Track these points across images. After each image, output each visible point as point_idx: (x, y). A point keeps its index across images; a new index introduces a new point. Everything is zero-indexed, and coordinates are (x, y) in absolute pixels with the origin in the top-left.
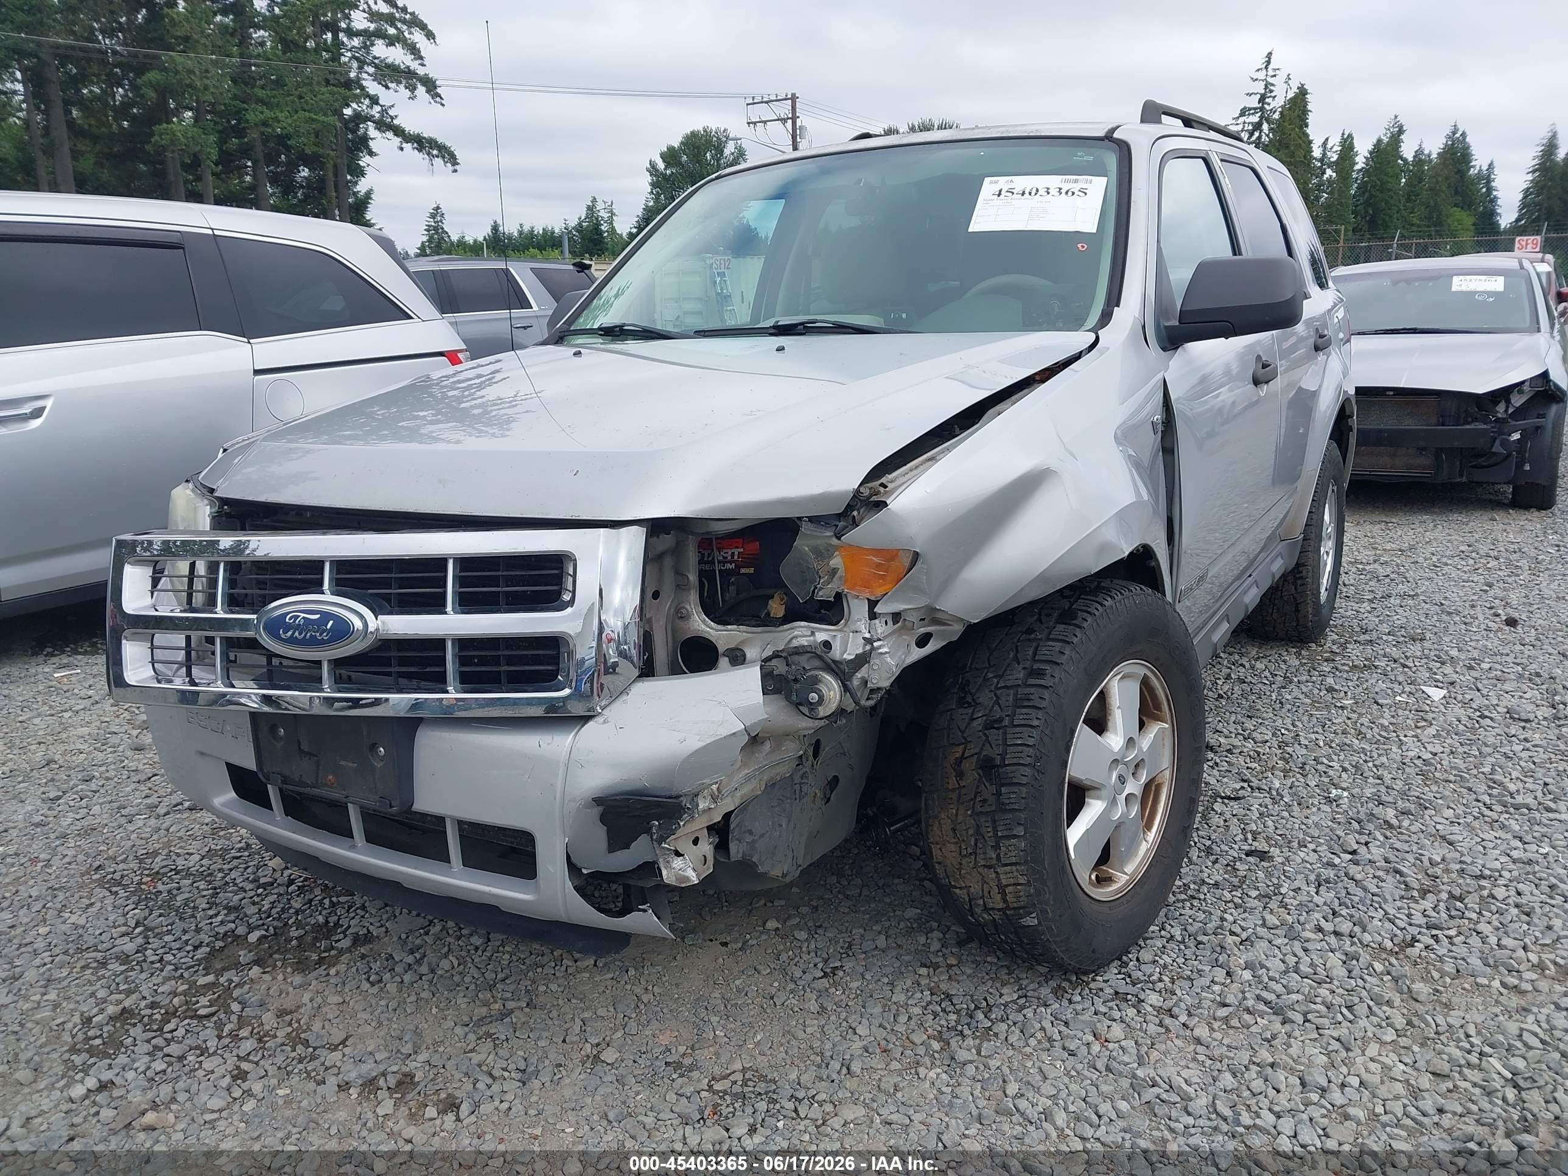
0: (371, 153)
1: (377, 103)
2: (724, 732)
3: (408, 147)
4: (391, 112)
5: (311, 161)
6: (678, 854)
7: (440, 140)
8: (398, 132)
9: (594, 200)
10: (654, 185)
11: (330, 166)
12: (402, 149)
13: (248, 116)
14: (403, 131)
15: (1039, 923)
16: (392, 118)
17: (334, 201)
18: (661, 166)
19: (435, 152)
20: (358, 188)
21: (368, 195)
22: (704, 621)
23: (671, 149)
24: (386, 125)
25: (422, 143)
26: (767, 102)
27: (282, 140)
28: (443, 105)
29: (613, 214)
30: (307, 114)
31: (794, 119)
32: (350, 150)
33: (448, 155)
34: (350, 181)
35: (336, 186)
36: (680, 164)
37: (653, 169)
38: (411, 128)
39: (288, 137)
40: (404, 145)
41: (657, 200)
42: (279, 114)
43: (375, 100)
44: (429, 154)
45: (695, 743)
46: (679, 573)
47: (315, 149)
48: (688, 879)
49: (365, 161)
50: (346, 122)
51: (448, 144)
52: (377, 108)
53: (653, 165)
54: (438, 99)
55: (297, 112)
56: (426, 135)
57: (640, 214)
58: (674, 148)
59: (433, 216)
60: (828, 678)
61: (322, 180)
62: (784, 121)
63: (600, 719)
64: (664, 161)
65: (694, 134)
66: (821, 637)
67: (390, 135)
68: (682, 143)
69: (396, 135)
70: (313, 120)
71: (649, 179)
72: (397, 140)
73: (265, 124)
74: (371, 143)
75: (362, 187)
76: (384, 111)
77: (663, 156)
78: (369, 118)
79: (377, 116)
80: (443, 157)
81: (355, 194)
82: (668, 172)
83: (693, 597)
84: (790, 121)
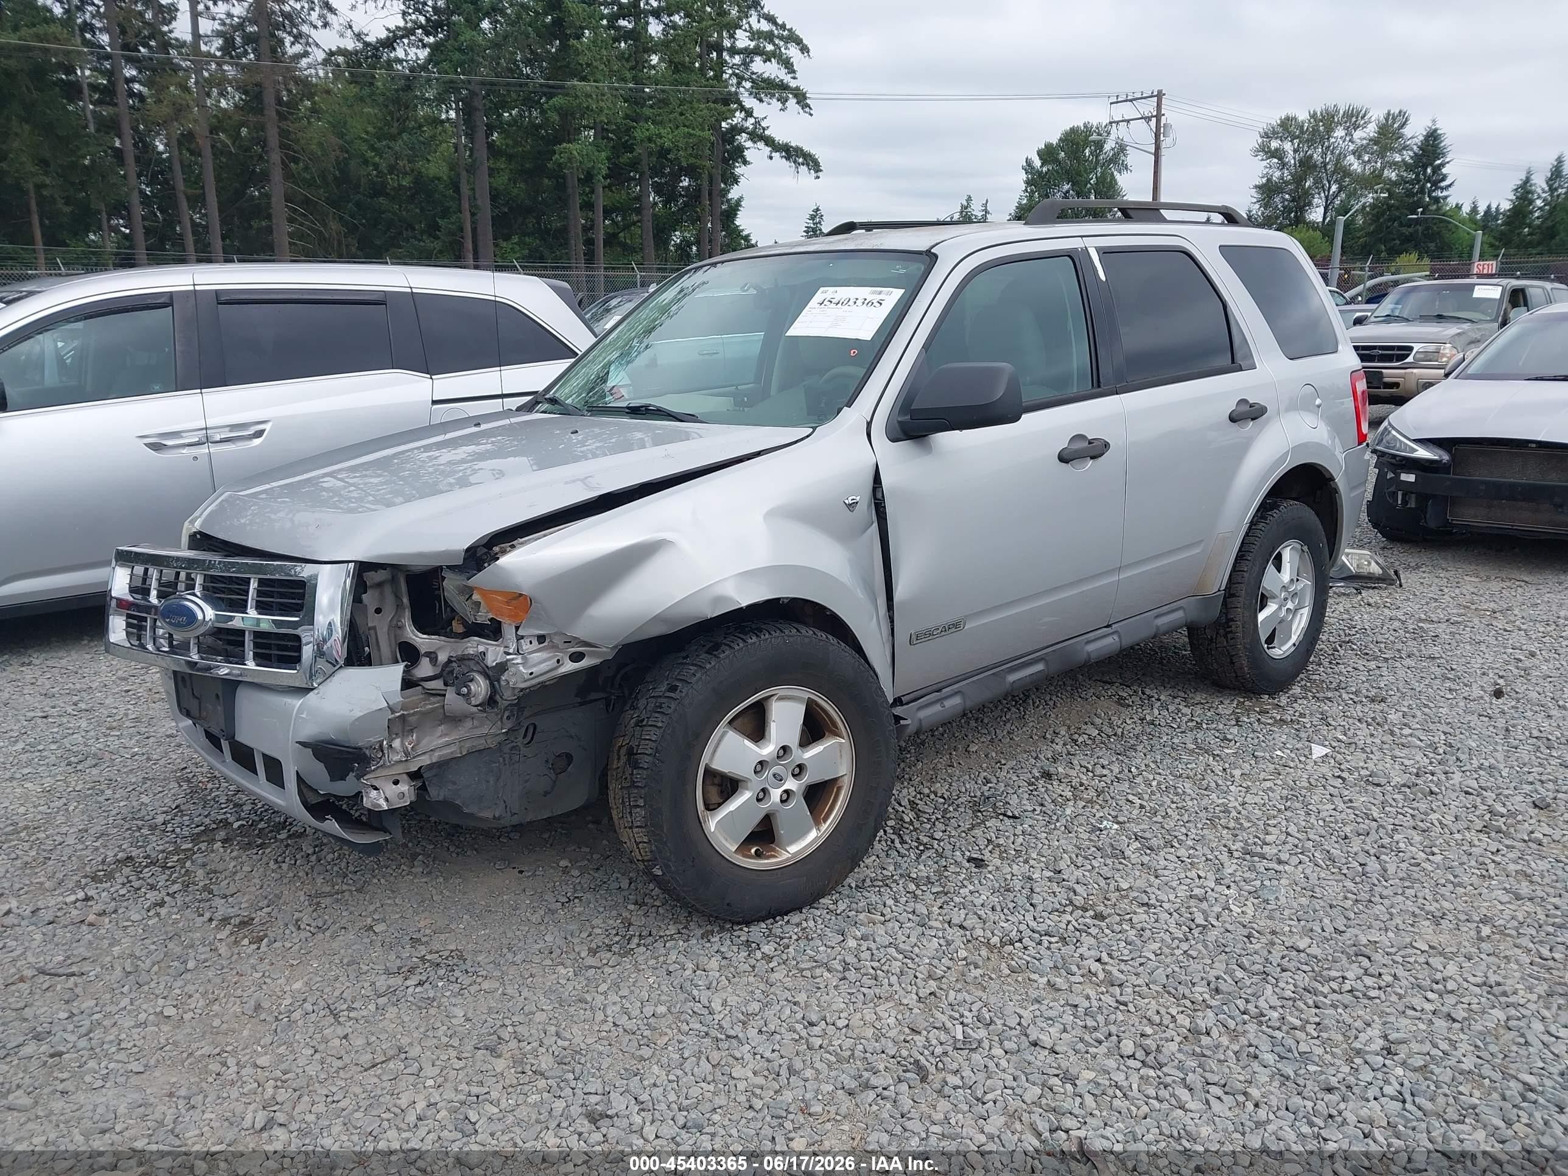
0: (745, 162)
1: (751, 116)
2: (375, 707)
3: (776, 155)
4: (764, 124)
5: (692, 171)
6: (376, 789)
7: (806, 149)
8: (769, 142)
9: (969, 199)
10: (1028, 183)
11: (705, 176)
12: (771, 158)
13: (635, 134)
14: (774, 141)
15: (664, 874)
16: (764, 129)
17: (708, 208)
18: (1037, 163)
19: (801, 160)
20: (730, 196)
21: (739, 202)
22: (412, 632)
23: (1049, 146)
24: (758, 136)
25: (791, 153)
26: (1131, 101)
27: (663, 153)
28: (811, 115)
29: (987, 212)
30: (686, 130)
31: (1158, 117)
32: (725, 161)
33: (812, 163)
34: (723, 189)
35: (710, 194)
36: (1056, 161)
37: (1029, 166)
38: (780, 137)
39: (669, 151)
40: (774, 154)
41: (1031, 198)
42: (662, 131)
43: (749, 113)
44: (795, 162)
45: (358, 713)
46: (398, 597)
47: (692, 160)
48: (380, 806)
49: (740, 170)
50: (724, 134)
51: (813, 152)
52: (751, 120)
53: (1029, 162)
54: (807, 109)
55: (678, 127)
56: (793, 144)
57: (1013, 212)
58: (1052, 144)
59: (813, 218)
60: (480, 679)
61: (698, 190)
62: (1147, 119)
63: (316, 691)
64: (1041, 158)
65: (1073, 131)
66: (481, 649)
67: (761, 145)
68: (1061, 140)
69: (767, 145)
70: (691, 135)
71: (1024, 176)
72: (767, 150)
73: (650, 140)
74: (746, 153)
75: (734, 194)
76: (757, 123)
77: (1040, 153)
78: (743, 130)
79: (751, 127)
80: (808, 165)
81: (728, 201)
82: (1045, 169)
83: (408, 613)
84: (1154, 120)
